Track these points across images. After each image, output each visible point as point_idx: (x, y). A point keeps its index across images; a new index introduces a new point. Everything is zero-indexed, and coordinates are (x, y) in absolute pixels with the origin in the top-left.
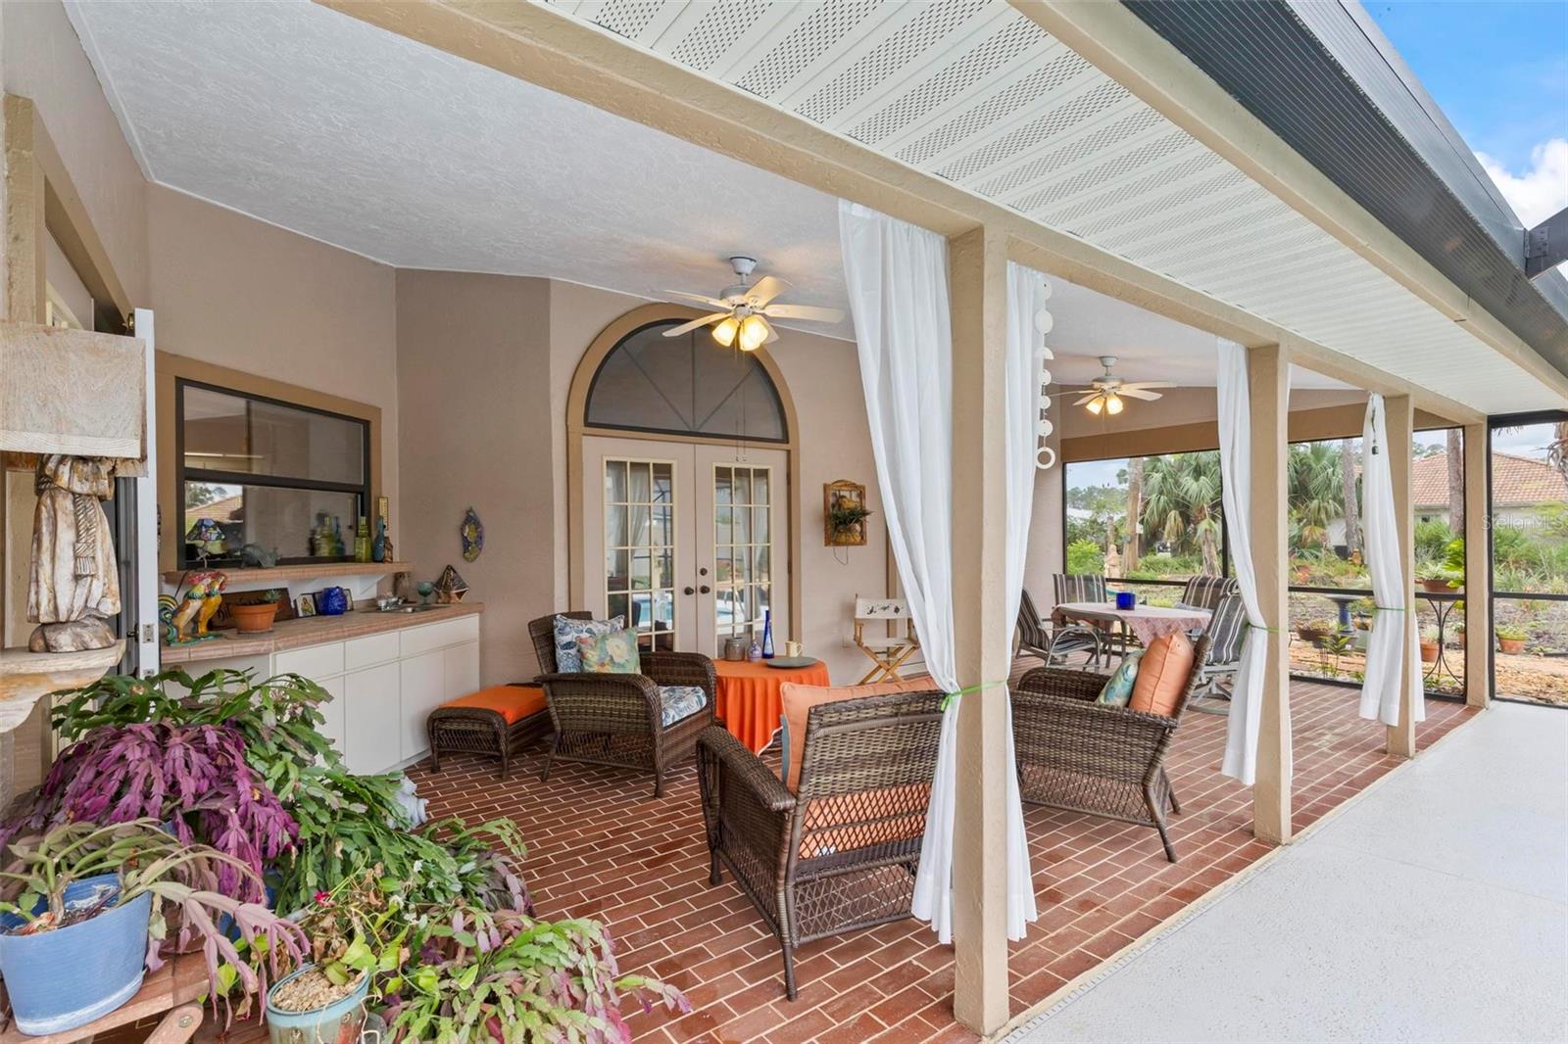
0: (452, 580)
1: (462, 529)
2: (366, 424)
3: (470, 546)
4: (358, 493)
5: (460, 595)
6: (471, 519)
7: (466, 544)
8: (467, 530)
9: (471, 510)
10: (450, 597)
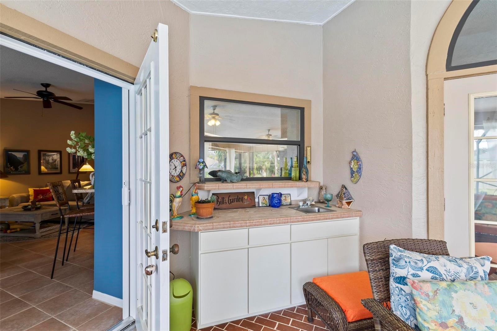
0: (344, 194)
1: (350, 163)
2: (302, 110)
3: (355, 174)
4: (298, 145)
5: (349, 203)
6: (355, 157)
7: (352, 172)
8: (353, 163)
9: (355, 151)
10: (342, 204)
